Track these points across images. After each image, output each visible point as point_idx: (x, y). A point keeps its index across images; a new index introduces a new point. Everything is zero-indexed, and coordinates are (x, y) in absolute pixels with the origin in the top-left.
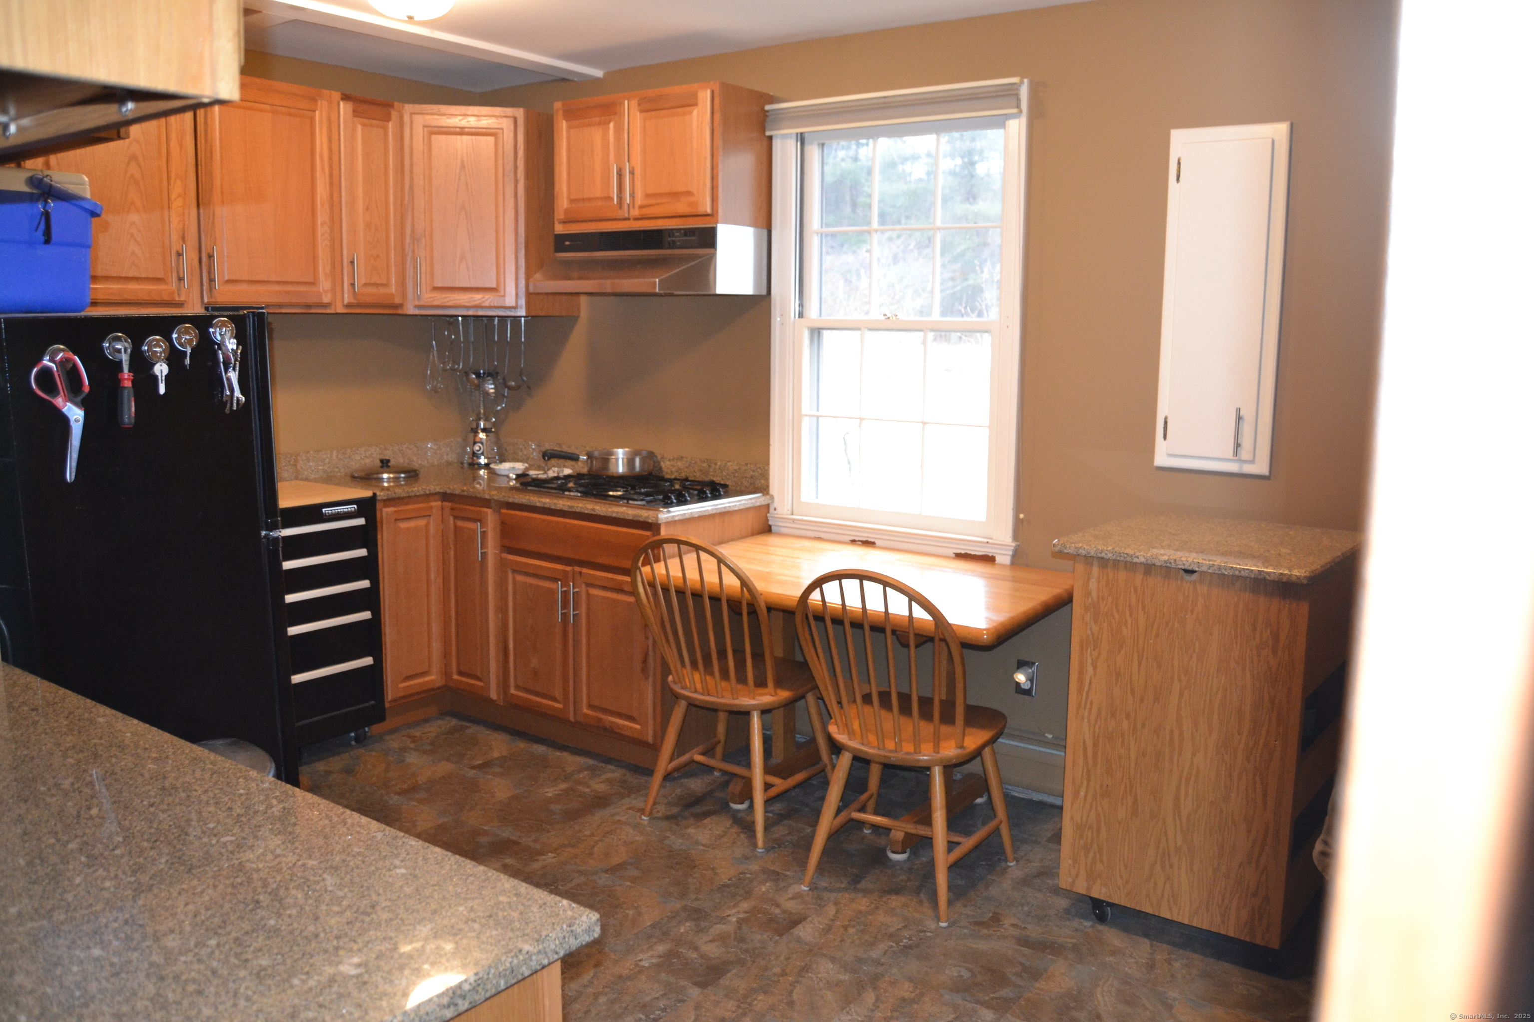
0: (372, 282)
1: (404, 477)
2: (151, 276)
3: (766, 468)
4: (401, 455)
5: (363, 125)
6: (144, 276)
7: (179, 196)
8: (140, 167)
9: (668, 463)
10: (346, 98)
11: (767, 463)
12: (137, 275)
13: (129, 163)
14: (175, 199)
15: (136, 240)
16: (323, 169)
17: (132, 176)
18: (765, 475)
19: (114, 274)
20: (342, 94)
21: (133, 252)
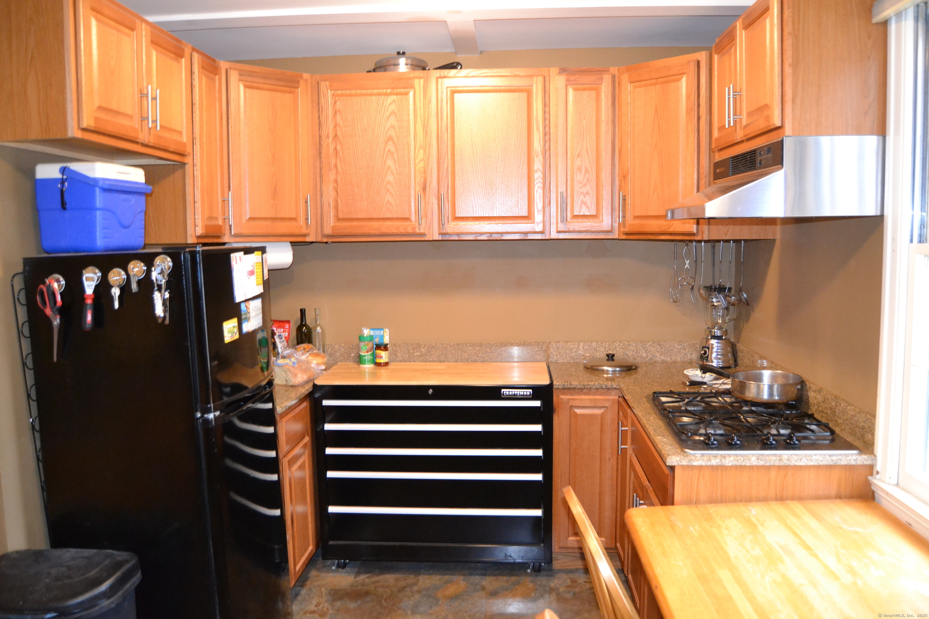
0: (581, 214)
1: (618, 371)
2: (400, 217)
3: (873, 421)
4: (644, 351)
5: (575, 90)
6: (395, 216)
7: (421, 160)
8: (395, 144)
9: (812, 393)
10: (562, 71)
11: (872, 415)
12: (391, 216)
13: (387, 142)
14: (419, 163)
15: (390, 193)
16: (538, 128)
17: (389, 151)
18: (871, 429)
19: (375, 216)
20: (560, 69)
21: (388, 201)
